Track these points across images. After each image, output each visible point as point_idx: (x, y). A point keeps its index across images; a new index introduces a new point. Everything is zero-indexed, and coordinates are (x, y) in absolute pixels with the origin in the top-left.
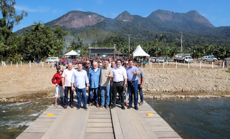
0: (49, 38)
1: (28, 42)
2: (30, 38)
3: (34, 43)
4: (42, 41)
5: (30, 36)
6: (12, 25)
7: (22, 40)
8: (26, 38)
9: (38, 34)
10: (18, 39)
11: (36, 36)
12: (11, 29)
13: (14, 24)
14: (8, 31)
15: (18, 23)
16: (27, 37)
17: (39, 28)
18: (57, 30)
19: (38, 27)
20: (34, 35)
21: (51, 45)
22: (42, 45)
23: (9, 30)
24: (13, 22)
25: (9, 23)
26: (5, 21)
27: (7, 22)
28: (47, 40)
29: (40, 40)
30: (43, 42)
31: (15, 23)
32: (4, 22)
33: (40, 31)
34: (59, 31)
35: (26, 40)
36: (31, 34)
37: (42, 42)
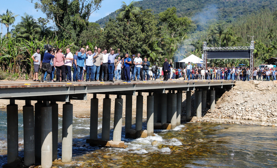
0: (147, 32)
1: (110, 41)
2: (114, 33)
3: (120, 43)
4: (133, 38)
5: (114, 29)
6: (89, 10)
7: (102, 37)
8: (109, 33)
9: (128, 25)
10: (96, 34)
11: (124, 30)
12: (87, 18)
13: (92, 9)
14: (81, 21)
15: (98, 6)
16: (109, 31)
17: (131, 14)
18: (166, 15)
19: (129, 13)
20: (122, 28)
21: (151, 46)
22: (133, 45)
23: (84, 21)
24: (91, 5)
25: (83, 7)
26: (78, 4)
27: (81, 6)
28: (143, 35)
29: (130, 35)
30: (137, 40)
31: (93, 6)
32: (76, 6)
33: (131, 21)
34: (170, 17)
35: (109, 36)
36: (116, 27)
37: (134, 40)
